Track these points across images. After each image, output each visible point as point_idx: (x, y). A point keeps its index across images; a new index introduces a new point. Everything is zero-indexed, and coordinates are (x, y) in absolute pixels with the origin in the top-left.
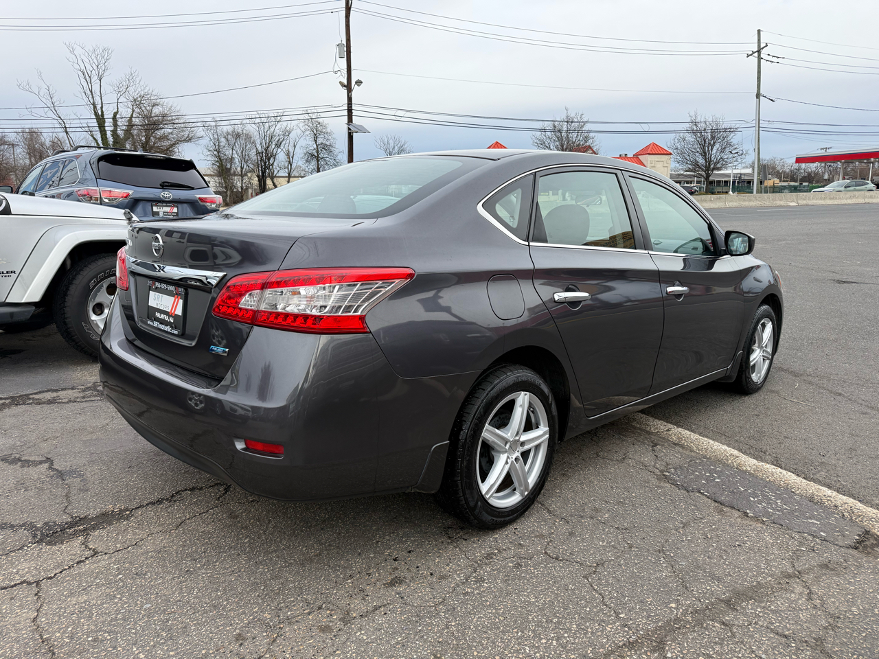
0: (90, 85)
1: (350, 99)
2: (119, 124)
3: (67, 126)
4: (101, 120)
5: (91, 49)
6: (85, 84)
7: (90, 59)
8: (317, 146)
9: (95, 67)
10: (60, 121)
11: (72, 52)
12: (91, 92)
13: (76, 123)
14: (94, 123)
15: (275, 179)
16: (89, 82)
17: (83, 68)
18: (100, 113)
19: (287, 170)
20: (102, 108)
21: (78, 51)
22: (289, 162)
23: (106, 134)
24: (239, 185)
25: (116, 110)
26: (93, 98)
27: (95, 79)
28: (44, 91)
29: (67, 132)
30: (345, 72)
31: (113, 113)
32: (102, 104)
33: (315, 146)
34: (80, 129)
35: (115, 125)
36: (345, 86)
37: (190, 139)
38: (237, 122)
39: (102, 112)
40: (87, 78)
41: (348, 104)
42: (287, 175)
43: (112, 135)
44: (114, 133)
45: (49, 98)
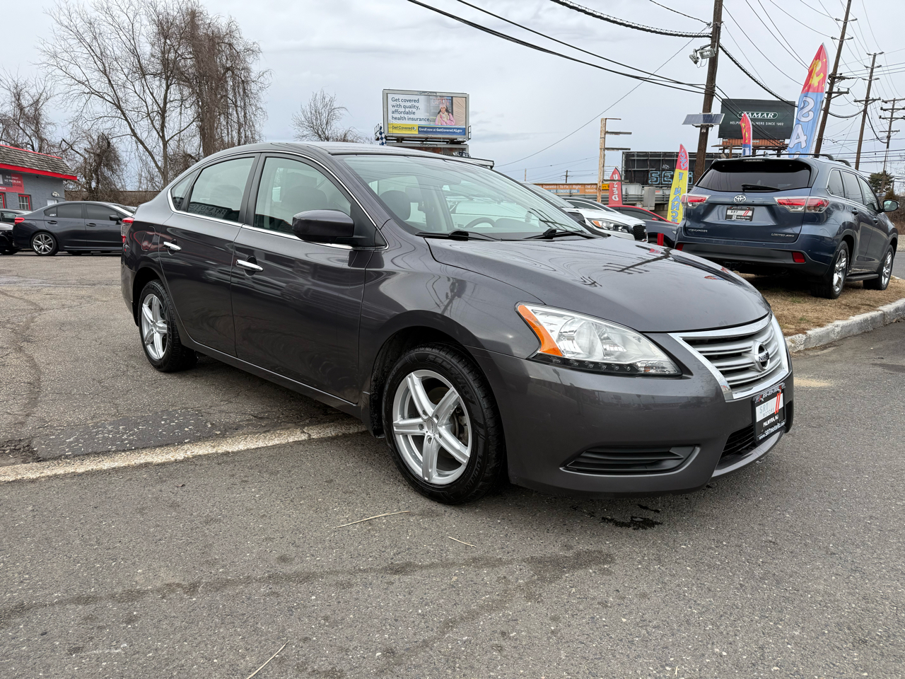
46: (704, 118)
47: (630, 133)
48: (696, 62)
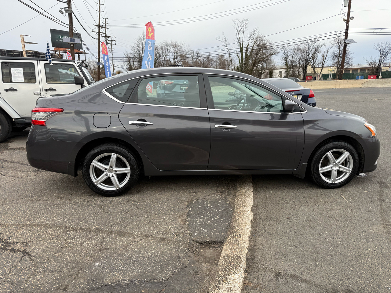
0: (239, 35)
1: (347, 27)
2: (248, 49)
3: (230, 52)
4: (241, 48)
5: (242, 21)
6: (238, 35)
7: (241, 25)
8: (339, 51)
9: (242, 28)
10: (228, 51)
11: (235, 23)
12: (240, 38)
13: (233, 51)
14: (239, 50)
15: (315, 69)
16: (239, 34)
17: (238, 28)
18: (242, 46)
19: (322, 64)
20: (243, 44)
21: (237, 22)
22: (324, 60)
23: (243, 54)
24: (297, 72)
25: (248, 44)
26: (240, 40)
27: (242, 32)
28: (224, 40)
29: (229, 55)
30: (347, 14)
31: (246, 46)
32: (243, 42)
33: (338, 51)
34: (233, 53)
35: (247, 50)
36: (346, 21)
37: (274, 54)
38: (296, 43)
39: (243, 46)
40: (239, 32)
41: (346, 30)
42: (322, 66)
43: (245, 55)
44: (246, 53)
45: (225, 42)
46: (70, 40)
47: (37, 44)
48: (62, 14)
